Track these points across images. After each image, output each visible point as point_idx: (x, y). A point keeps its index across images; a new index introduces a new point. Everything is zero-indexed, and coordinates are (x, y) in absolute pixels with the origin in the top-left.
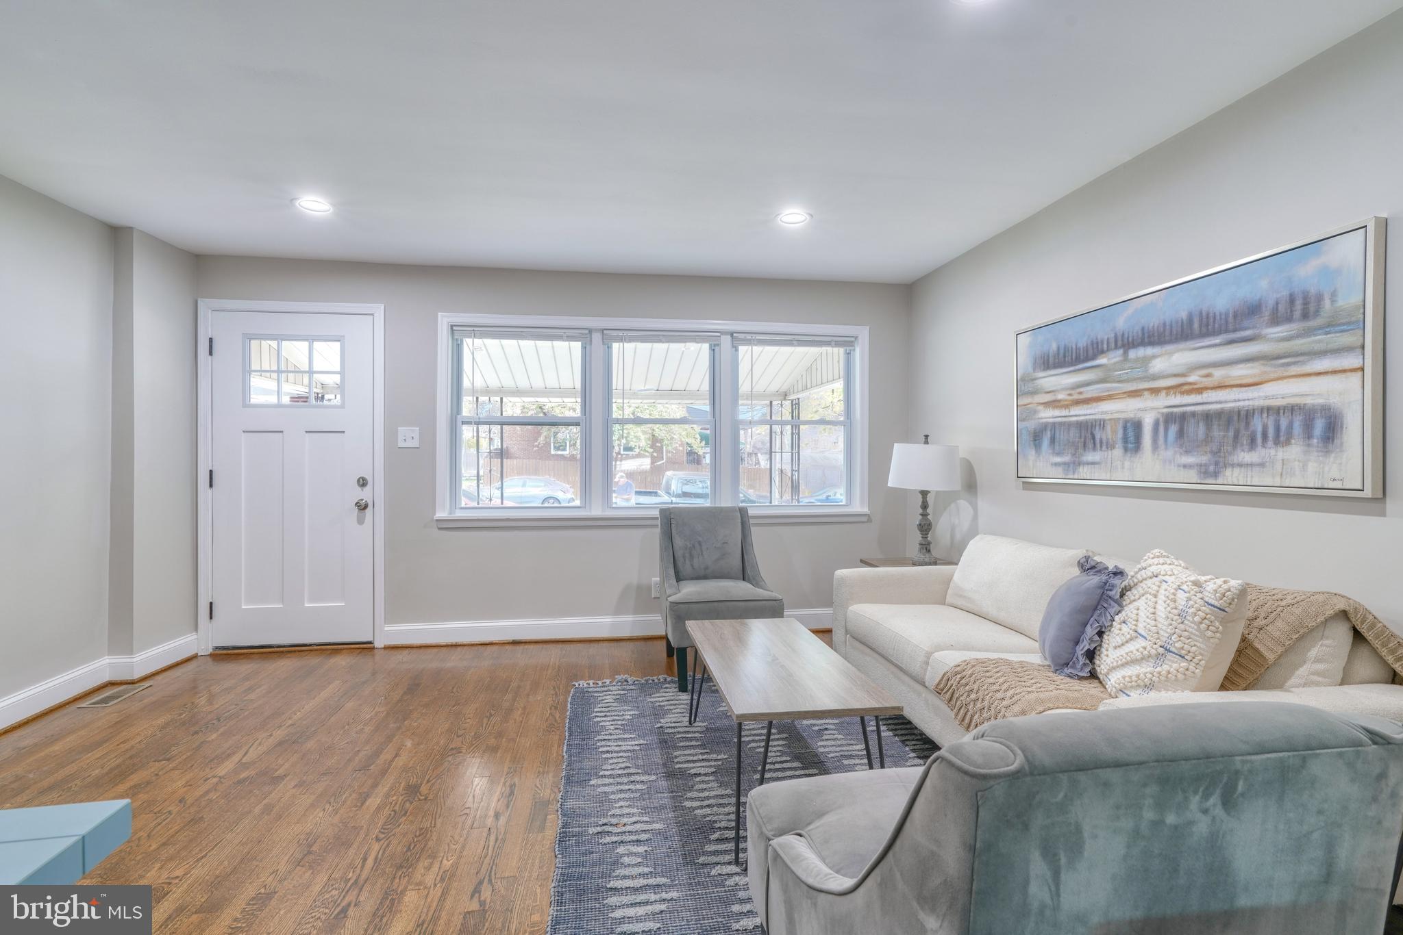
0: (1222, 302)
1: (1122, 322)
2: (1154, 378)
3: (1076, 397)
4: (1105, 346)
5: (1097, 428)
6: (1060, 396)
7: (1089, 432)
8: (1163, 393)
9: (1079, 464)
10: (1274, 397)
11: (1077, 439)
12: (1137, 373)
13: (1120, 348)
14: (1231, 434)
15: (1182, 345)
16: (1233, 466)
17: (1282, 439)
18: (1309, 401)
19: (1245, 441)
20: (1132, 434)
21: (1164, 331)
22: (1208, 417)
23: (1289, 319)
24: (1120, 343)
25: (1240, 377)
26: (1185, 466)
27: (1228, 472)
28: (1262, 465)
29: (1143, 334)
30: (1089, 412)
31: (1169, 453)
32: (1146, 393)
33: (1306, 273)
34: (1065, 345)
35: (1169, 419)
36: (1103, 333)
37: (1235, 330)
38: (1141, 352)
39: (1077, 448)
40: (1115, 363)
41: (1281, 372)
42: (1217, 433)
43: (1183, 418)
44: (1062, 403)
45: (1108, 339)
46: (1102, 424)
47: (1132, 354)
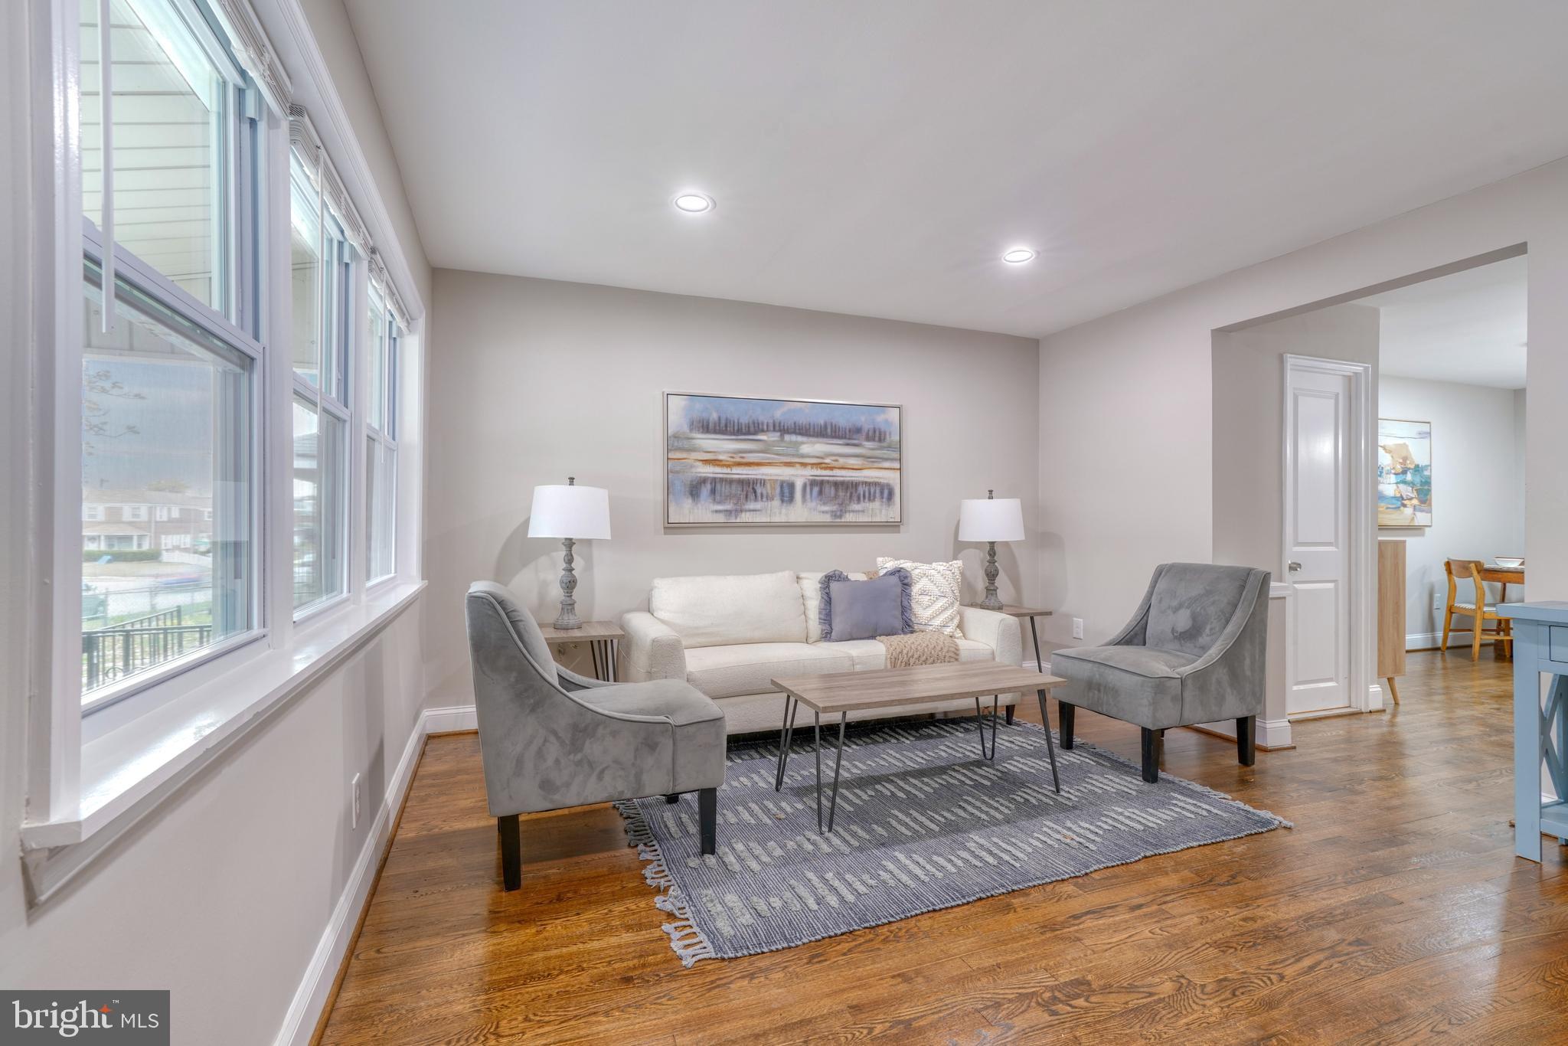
0: (842, 421)
1: (779, 414)
2: (803, 456)
3: (738, 460)
4: (765, 427)
5: (758, 485)
6: (721, 457)
7: (751, 487)
8: (809, 467)
9: (741, 511)
10: (868, 477)
11: (739, 492)
12: (791, 451)
13: (777, 431)
14: (848, 494)
15: (821, 440)
16: (849, 511)
17: (872, 498)
18: (882, 481)
19: (855, 498)
20: (787, 493)
21: (810, 429)
22: (836, 484)
23: (874, 440)
24: (777, 428)
25: (852, 464)
26: (823, 512)
27: (847, 515)
28: (863, 511)
29: (795, 426)
30: (750, 472)
31: (813, 504)
32: (797, 465)
33: (880, 419)
34: (727, 419)
35: (813, 483)
36: (763, 418)
37: (849, 439)
38: (794, 438)
39: (739, 499)
40: (774, 441)
41: (870, 465)
42: (841, 494)
43: (822, 483)
44: (723, 463)
45: (767, 423)
46: (763, 482)
47: (787, 437)
